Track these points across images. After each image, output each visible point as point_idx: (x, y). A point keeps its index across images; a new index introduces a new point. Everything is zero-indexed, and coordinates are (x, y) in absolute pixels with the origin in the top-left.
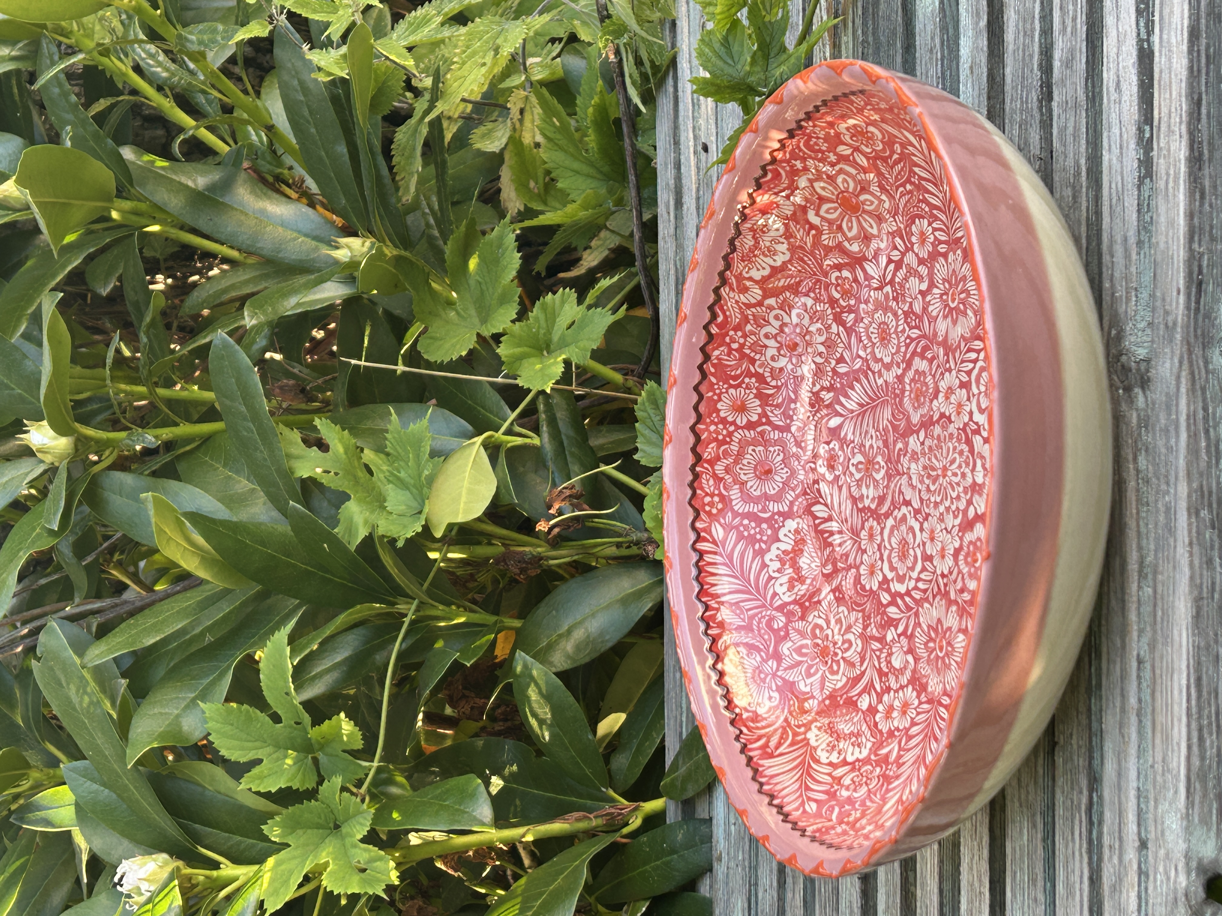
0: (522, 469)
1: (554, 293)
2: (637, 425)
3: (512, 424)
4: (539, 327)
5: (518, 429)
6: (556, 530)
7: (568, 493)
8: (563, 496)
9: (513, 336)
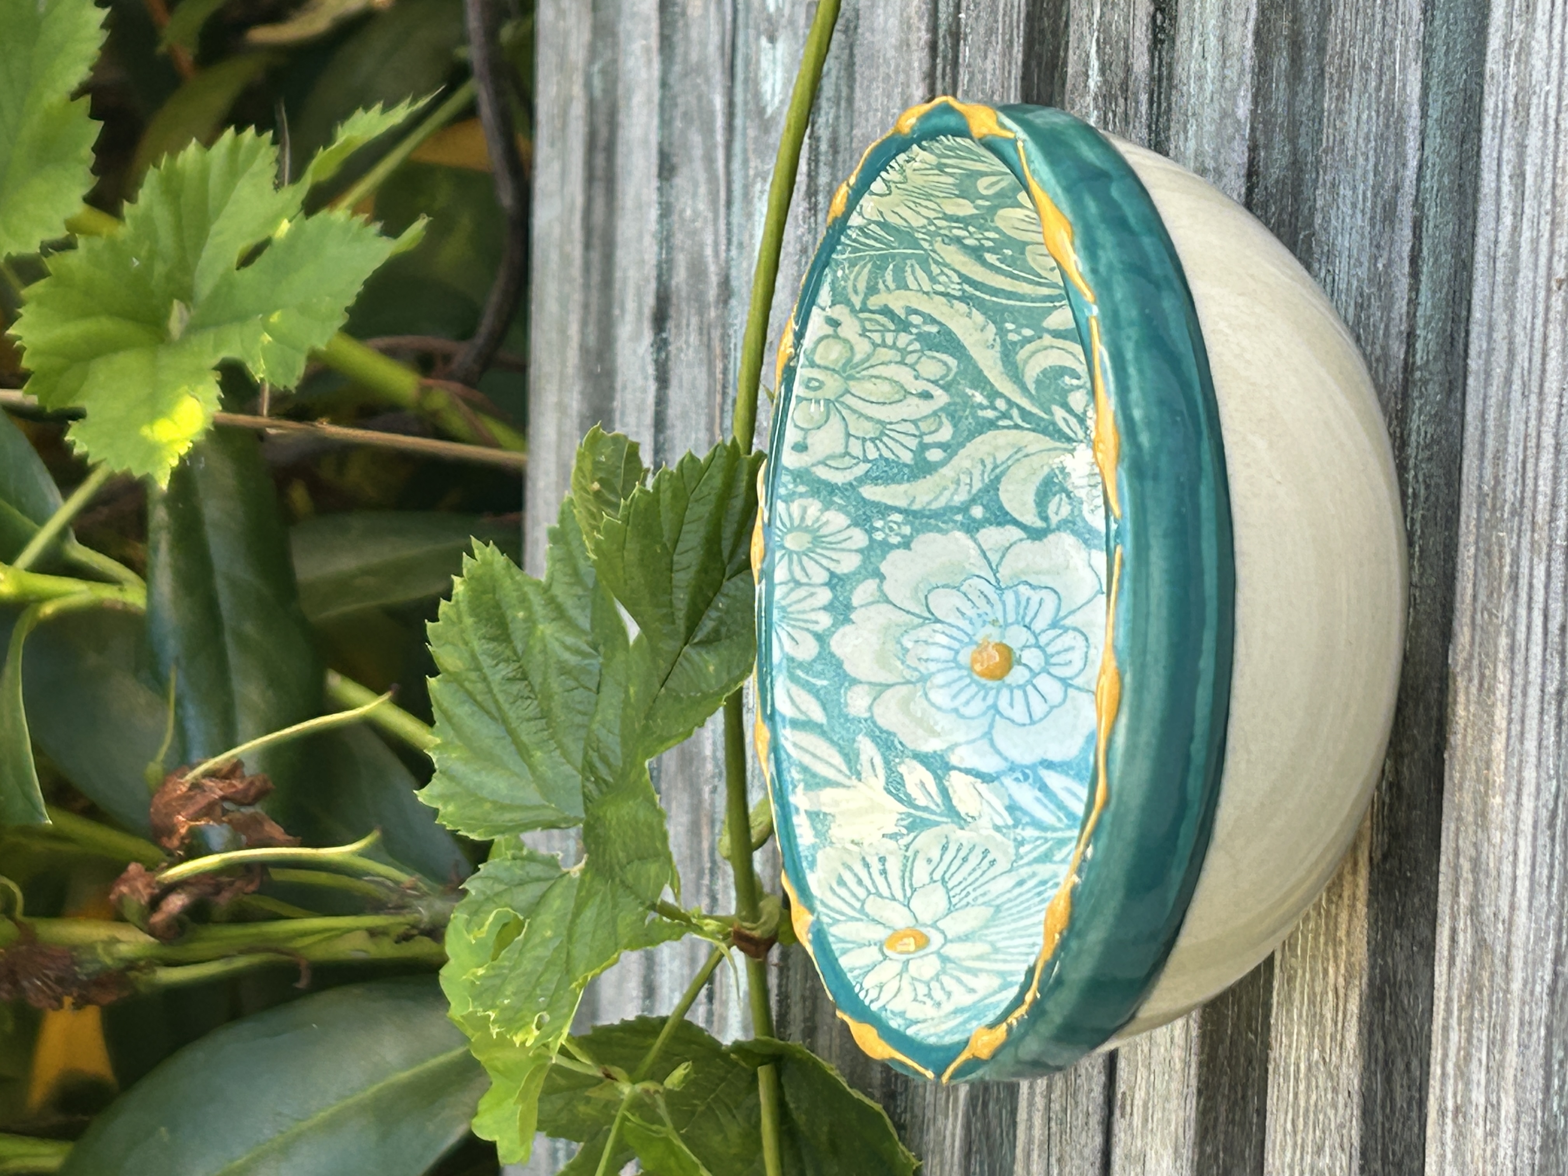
0: (92, 660)
1: (208, 143)
2: (432, 682)
3: (62, 534)
4: (153, 255)
5: (80, 553)
6: (176, 902)
7: (216, 790)
8: (201, 801)
9: (64, 281)
